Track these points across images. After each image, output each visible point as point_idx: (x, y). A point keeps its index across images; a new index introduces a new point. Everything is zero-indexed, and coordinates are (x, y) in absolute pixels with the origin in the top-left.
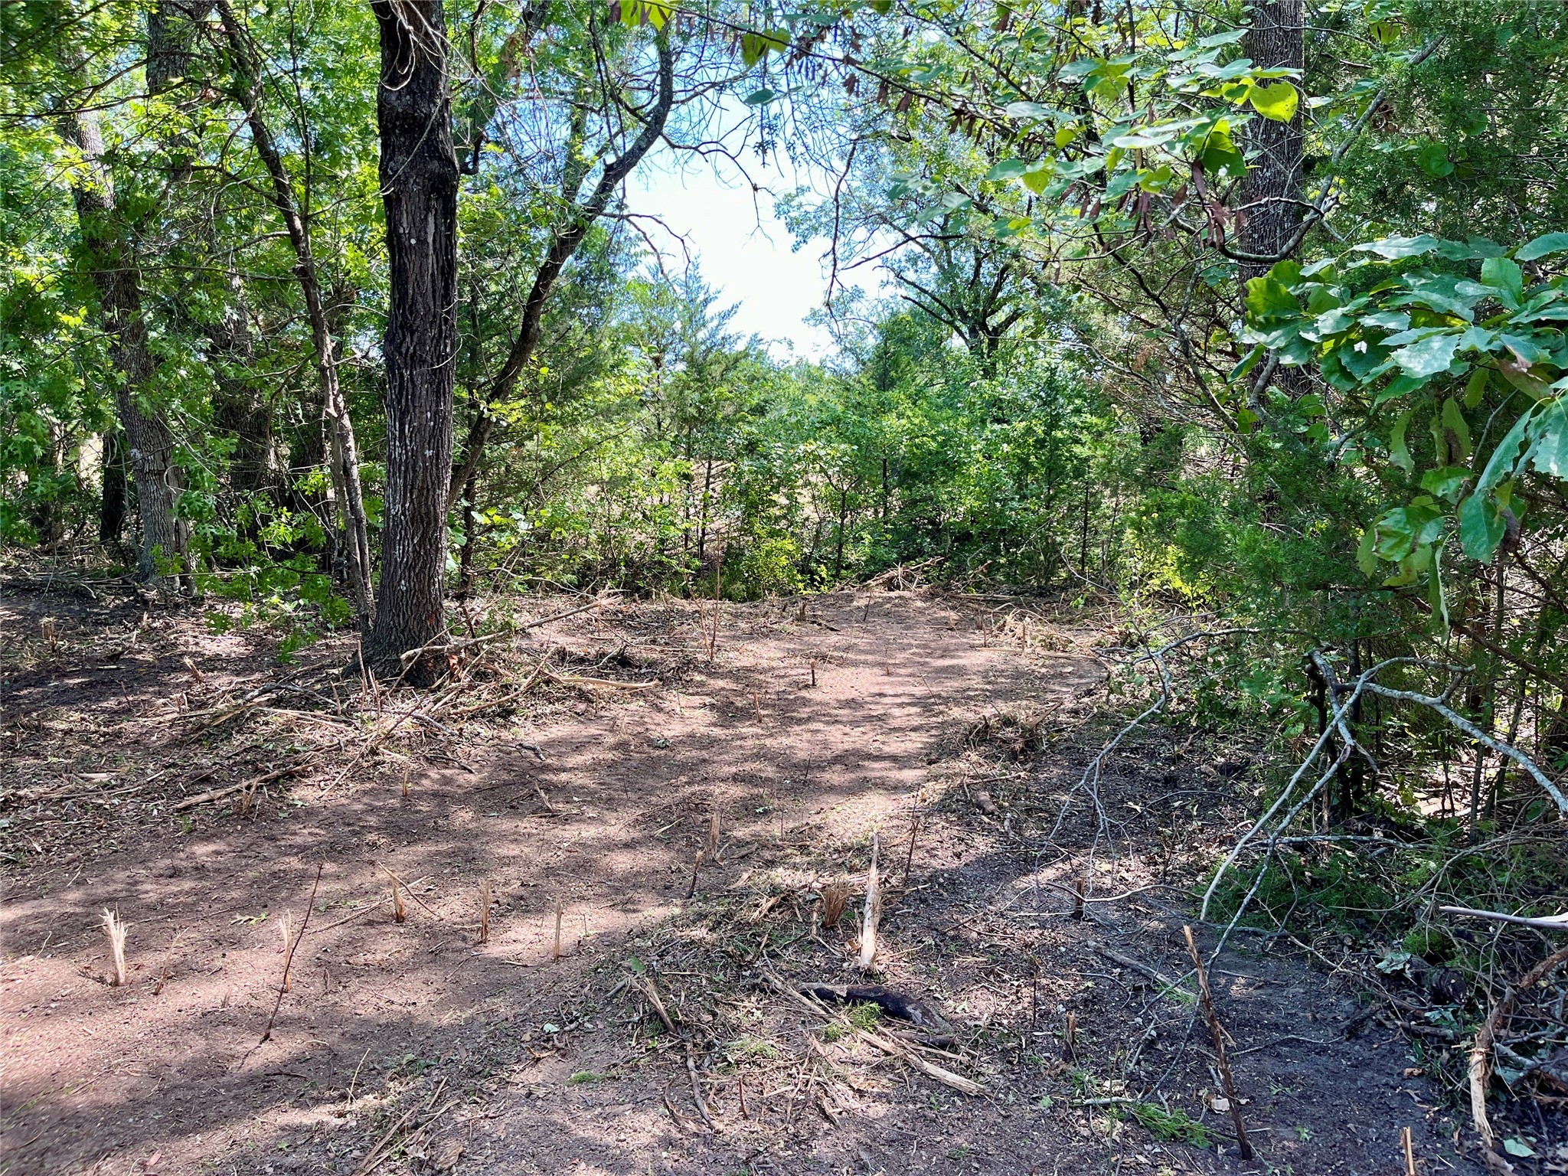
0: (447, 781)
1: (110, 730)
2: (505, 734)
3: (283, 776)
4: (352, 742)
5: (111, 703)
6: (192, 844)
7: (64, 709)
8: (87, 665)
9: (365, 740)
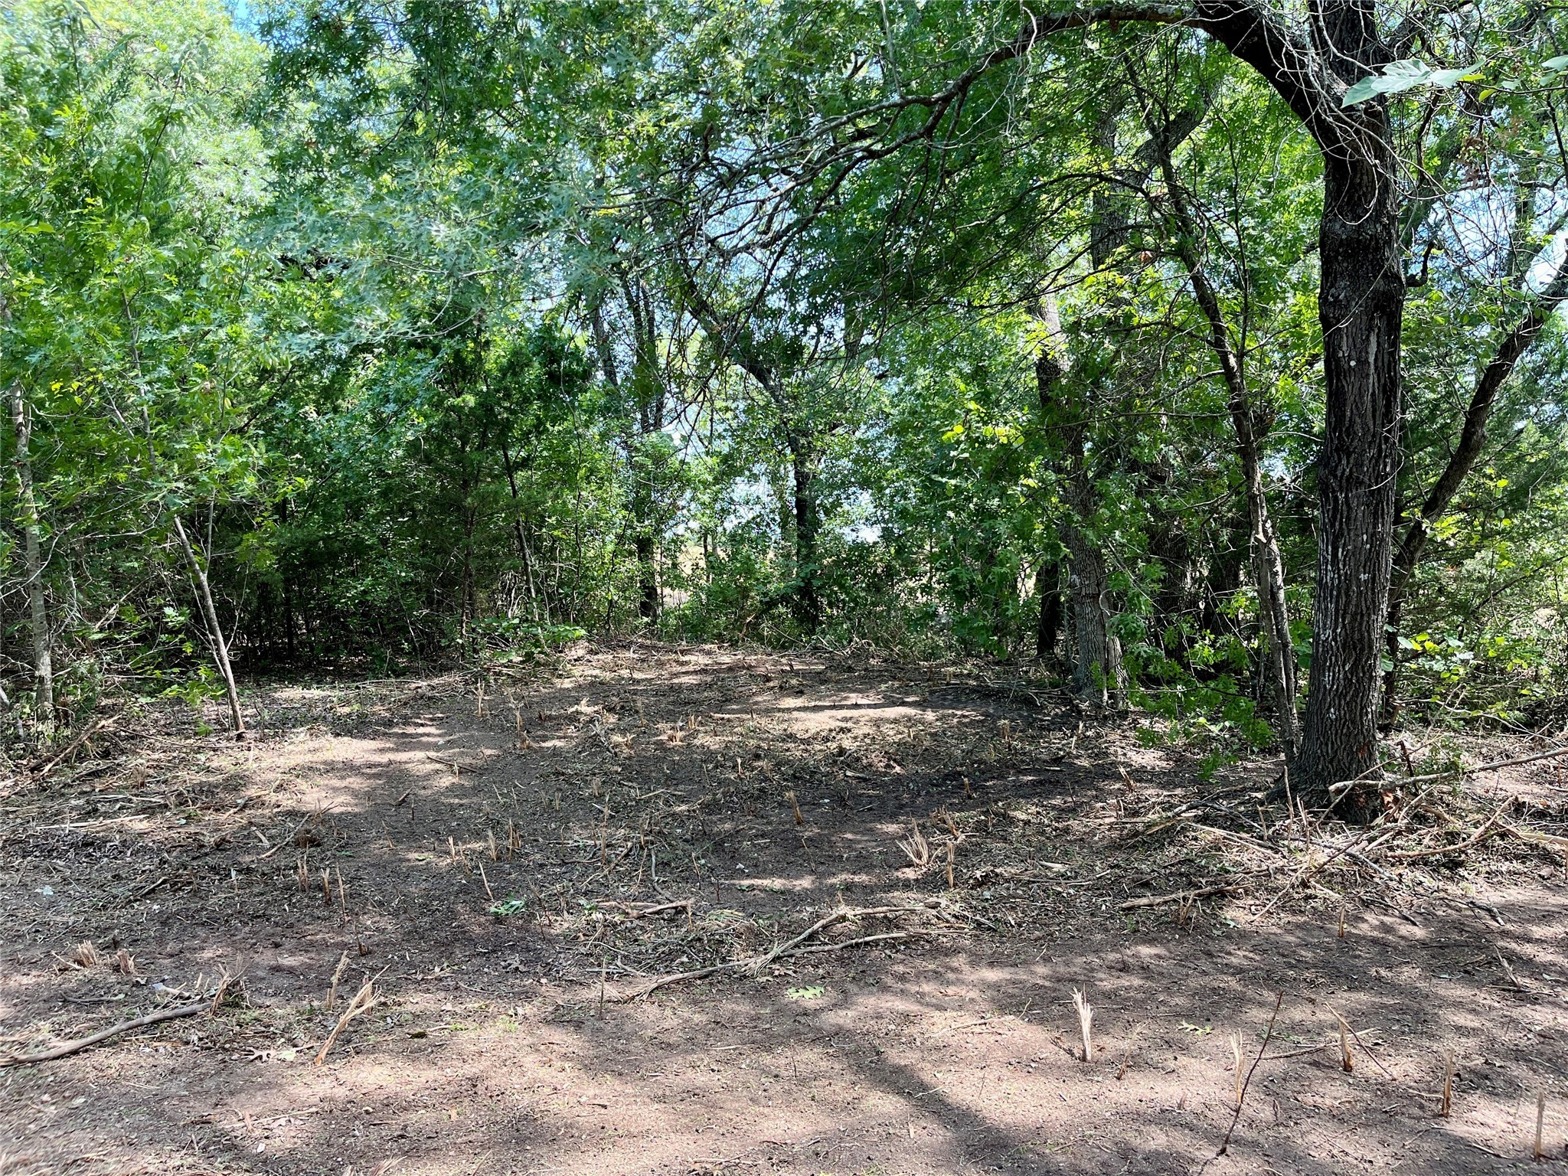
0: (1387, 929)
1: (1060, 826)
2: (1452, 888)
3: (1215, 894)
4: (1281, 870)
5: (1057, 801)
6: (1137, 944)
7: (1023, 801)
8: (1035, 766)
9: (1295, 871)
